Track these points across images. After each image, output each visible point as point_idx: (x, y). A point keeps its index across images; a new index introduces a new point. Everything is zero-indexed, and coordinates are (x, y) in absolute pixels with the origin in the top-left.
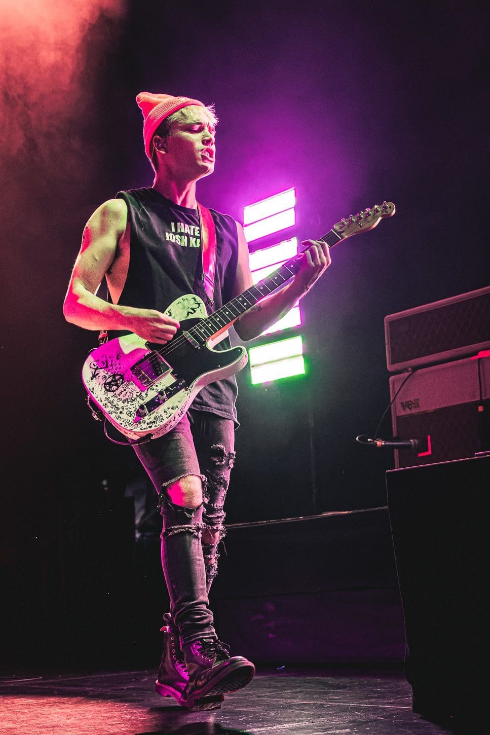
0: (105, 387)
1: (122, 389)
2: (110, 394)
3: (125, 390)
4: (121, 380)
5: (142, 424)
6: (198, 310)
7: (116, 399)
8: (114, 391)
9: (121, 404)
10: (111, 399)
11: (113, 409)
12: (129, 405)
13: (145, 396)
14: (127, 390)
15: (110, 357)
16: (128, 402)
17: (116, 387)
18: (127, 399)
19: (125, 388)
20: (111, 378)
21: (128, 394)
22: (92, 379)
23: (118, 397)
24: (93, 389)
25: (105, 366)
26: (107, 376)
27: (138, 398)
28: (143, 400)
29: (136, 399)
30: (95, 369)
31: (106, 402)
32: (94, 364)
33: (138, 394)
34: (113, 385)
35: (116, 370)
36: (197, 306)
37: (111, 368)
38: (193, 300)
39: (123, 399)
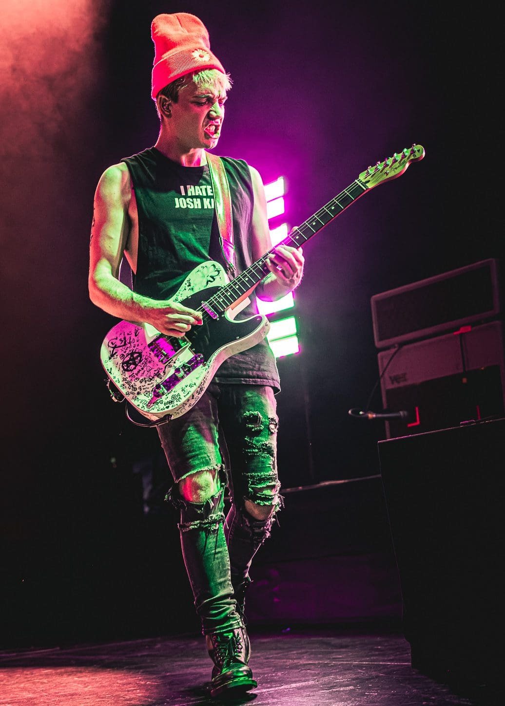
0: (123, 367)
1: (140, 368)
2: (127, 374)
3: (142, 369)
4: (139, 358)
5: (159, 404)
6: (217, 278)
7: (133, 379)
8: (132, 371)
9: (138, 384)
10: (129, 379)
11: (131, 390)
12: (146, 384)
13: (163, 374)
14: (145, 369)
15: (128, 335)
16: (146, 381)
17: (134, 366)
18: (145, 378)
19: (142, 367)
21: (146, 372)
22: (110, 359)
23: (136, 377)
24: (111, 369)
25: (123, 344)
26: (125, 354)
27: (156, 377)
28: (161, 378)
29: (153, 378)
30: (113, 348)
31: (124, 382)
33: (156, 372)
34: (131, 364)
35: (134, 347)
36: (217, 273)
37: (129, 345)
38: (213, 267)
39: (141, 378)
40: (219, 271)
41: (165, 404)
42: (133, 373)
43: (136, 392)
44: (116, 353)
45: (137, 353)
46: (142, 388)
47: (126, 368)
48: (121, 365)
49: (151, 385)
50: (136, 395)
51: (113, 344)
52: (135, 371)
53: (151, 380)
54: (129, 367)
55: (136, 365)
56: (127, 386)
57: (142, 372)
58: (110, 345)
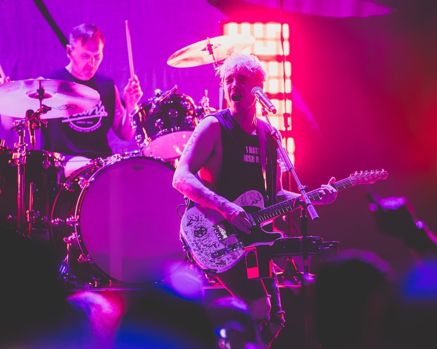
0: (195, 233)
1: (205, 238)
2: (197, 238)
3: (206, 239)
4: (205, 232)
5: (213, 262)
6: (259, 202)
7: (200, 243)
8: (200, 237)
9: (202, 247)
10: (197, 242)
11: (197, 249)
12: (207, 248)
13: (218, 246)
14: (208, 239)
15: (201, 215)
16: (207, 246)
17: (201, 235)
18: (207, 245)
19: (206, 237)
20: (199, 228)
21: (208, 241)
22: (187, 225)
23: (202, 242)
24: (187, 232)
25: (197, 220)
26: (197, 226)
27: (213, 246)
28: (216, 248)
29: (212, 246)
30: (190, 220)
31: (194, 243)
32: (190, 217)
33: (214, 243)
34: (200, 233)
35: (203, 224)
36: (259, 199)
37: (200, 222)
38: (257, 195)
39: (204, 244)
40: (261, 199)
41: (216, 264)
42: (200, 239)
43: (200, 251)
44: (192, 223)
45: (204, 228)
46: (204, 250)
47: (196, 234)
48: (194, 232)
49: (210, 250)
50: (200, 252)
51: (191, 218)
52: (202, 239)
53: (210, 247)
54: (198, 235)
55: (203, 235)
56: (195, 245)
57: (205, 240)
58: (189, 217)
